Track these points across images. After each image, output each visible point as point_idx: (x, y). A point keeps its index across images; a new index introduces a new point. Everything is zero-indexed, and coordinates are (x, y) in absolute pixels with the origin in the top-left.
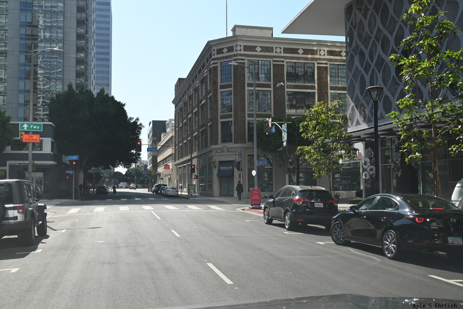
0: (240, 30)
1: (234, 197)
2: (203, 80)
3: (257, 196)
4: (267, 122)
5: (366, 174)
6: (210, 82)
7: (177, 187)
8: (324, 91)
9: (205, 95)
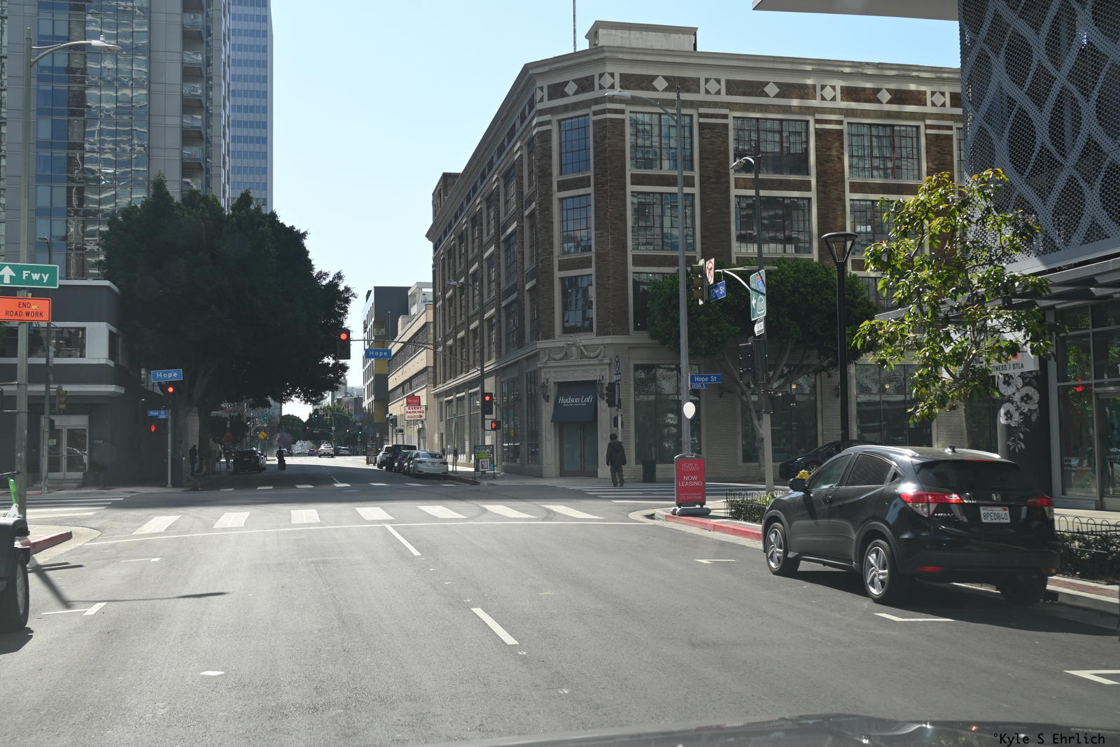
0: (611, 34)
1: (600, 475)
2: (510, 170)
3: (695, 478)
4: (702, 271)
5: (1008, 411)
6: (529, 175)
7: (443, 451)
8: (834, 195)
9: (517, 208)
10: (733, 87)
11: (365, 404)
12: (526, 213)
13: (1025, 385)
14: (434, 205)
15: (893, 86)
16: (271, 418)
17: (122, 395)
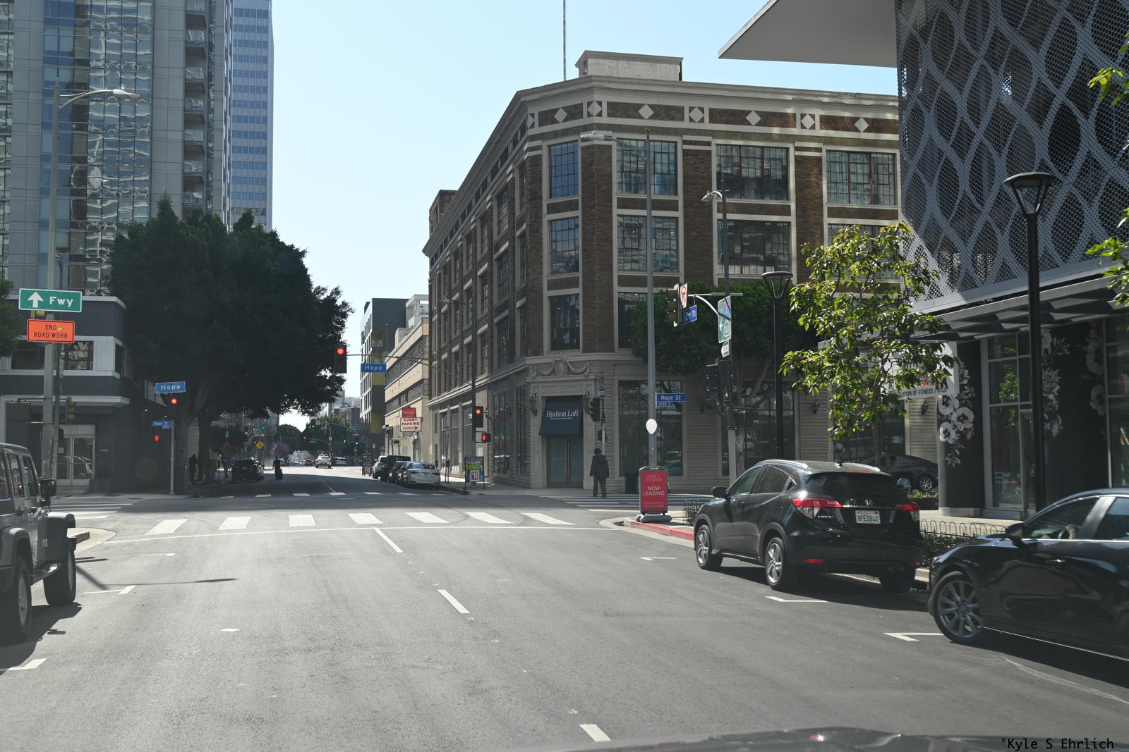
0: (599, 64)
1: (585, 487)
2: (502, 192)
3: (658, 488)
4: (676, 295)
5: (946, 430)
6: (521, 197)
7: (437, 462)
8: (812, 220)
9: (509, 229)
10: (716, 116)
11: (363, 415)
12: (518, 233)
13: (961, 405)
14: (431, 222)
15: (870, 115)
16: (268, 428)
17: (126, 407)
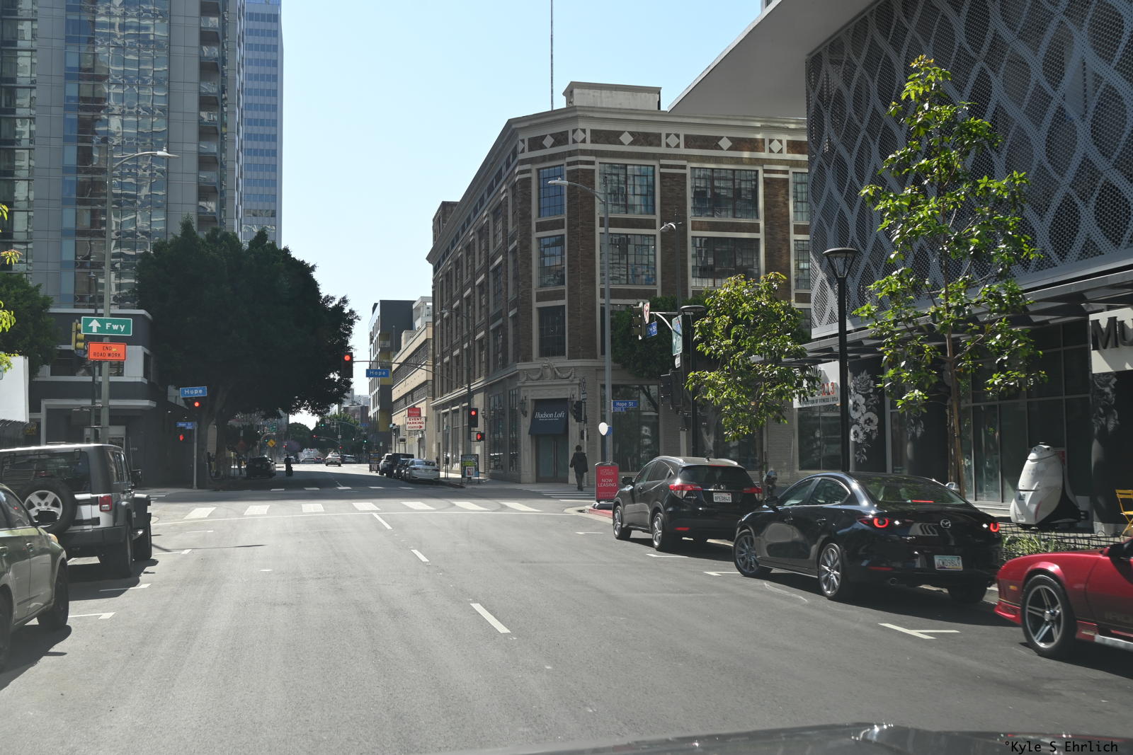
0: (584, 94)
1: (568, 483)
2: (497, 209)
3: (611, 480)
4: (641, 311)
5: (856, 431)
6: (513, 215)
7: (438, 460)
8: (780, 236)
9: (503, 243)
10: (691, 141)
11: (371, 413)
12: (510, 248)
13: (868, 411)
14: (434, 231)
16: (279, 427)
17: (154, 408)
